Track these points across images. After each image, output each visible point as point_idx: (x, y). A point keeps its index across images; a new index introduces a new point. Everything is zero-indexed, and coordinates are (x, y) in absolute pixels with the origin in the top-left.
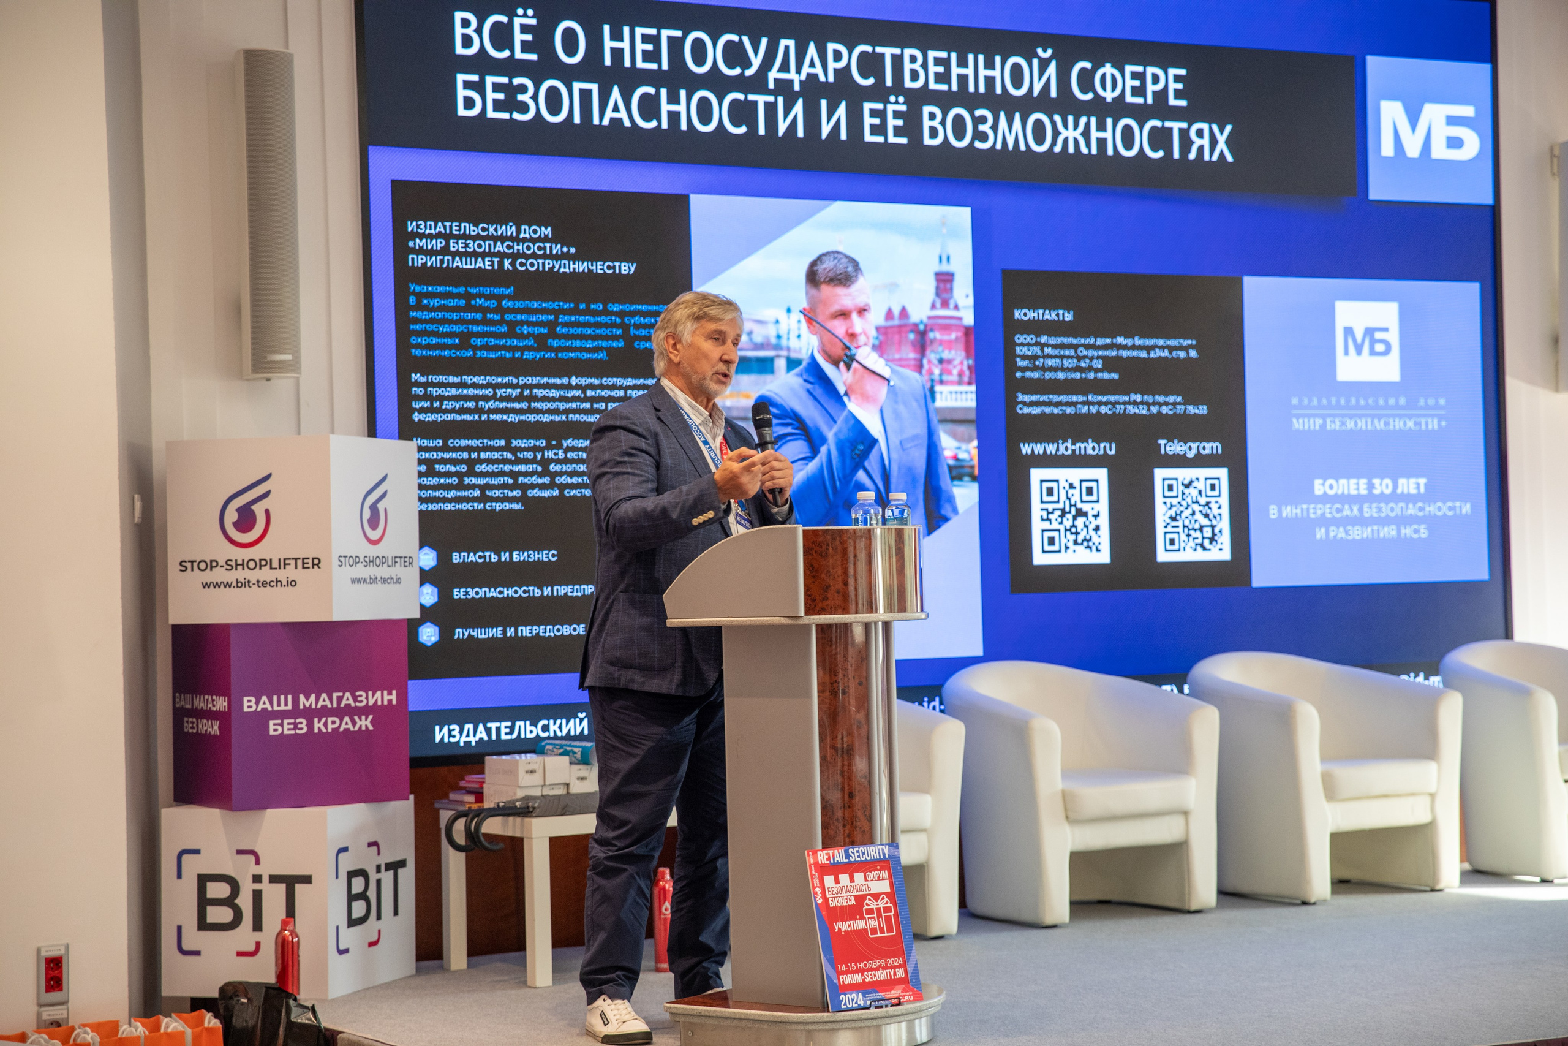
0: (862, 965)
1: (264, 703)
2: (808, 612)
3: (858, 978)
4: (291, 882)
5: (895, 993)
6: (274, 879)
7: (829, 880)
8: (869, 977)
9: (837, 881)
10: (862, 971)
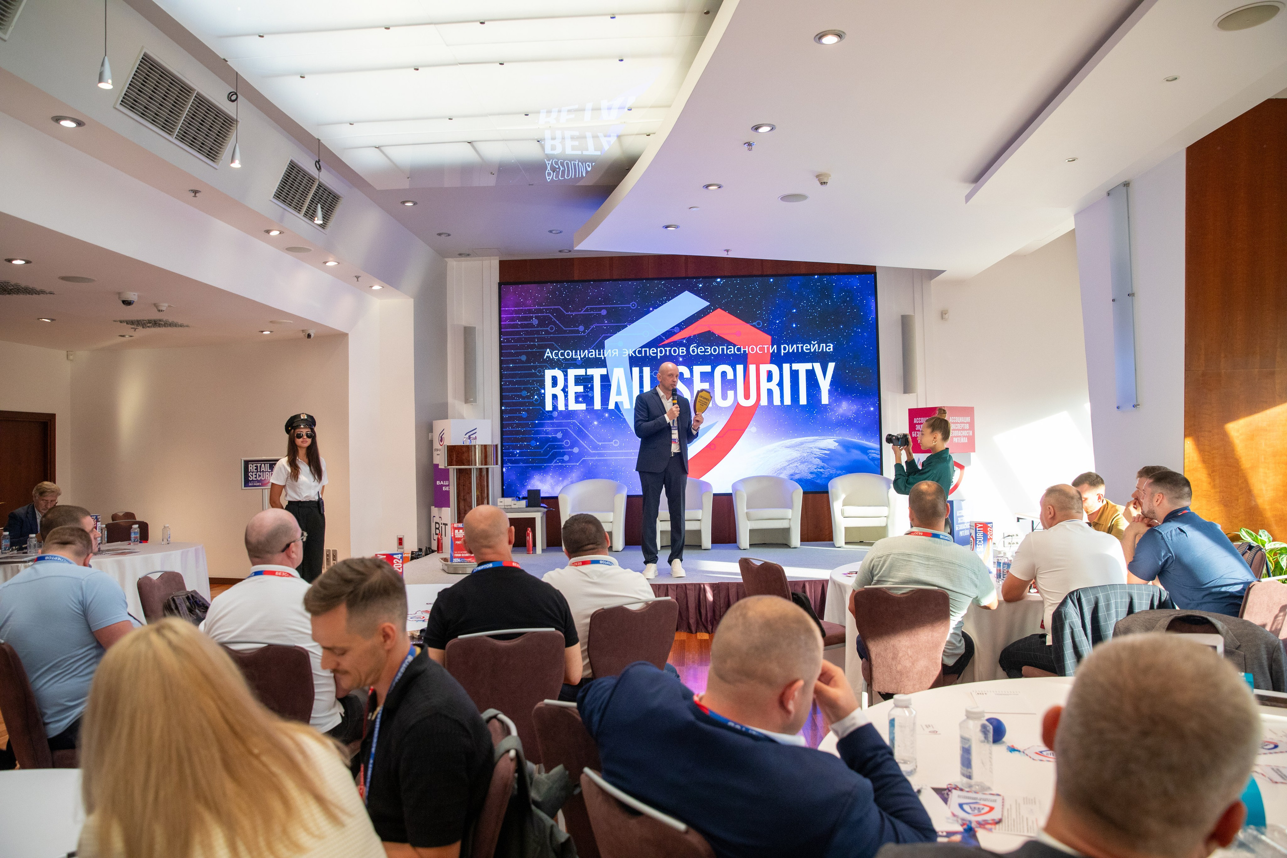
0: (461, 552)
1: (442, 483)
2: (448, 466)
3: (460, 555)
4: (446, 525)
5: (469, 560)
6: (444, 524)
7: (456, 531)
8: (463, 555)
9: (459, 531)
10: (461, 554)
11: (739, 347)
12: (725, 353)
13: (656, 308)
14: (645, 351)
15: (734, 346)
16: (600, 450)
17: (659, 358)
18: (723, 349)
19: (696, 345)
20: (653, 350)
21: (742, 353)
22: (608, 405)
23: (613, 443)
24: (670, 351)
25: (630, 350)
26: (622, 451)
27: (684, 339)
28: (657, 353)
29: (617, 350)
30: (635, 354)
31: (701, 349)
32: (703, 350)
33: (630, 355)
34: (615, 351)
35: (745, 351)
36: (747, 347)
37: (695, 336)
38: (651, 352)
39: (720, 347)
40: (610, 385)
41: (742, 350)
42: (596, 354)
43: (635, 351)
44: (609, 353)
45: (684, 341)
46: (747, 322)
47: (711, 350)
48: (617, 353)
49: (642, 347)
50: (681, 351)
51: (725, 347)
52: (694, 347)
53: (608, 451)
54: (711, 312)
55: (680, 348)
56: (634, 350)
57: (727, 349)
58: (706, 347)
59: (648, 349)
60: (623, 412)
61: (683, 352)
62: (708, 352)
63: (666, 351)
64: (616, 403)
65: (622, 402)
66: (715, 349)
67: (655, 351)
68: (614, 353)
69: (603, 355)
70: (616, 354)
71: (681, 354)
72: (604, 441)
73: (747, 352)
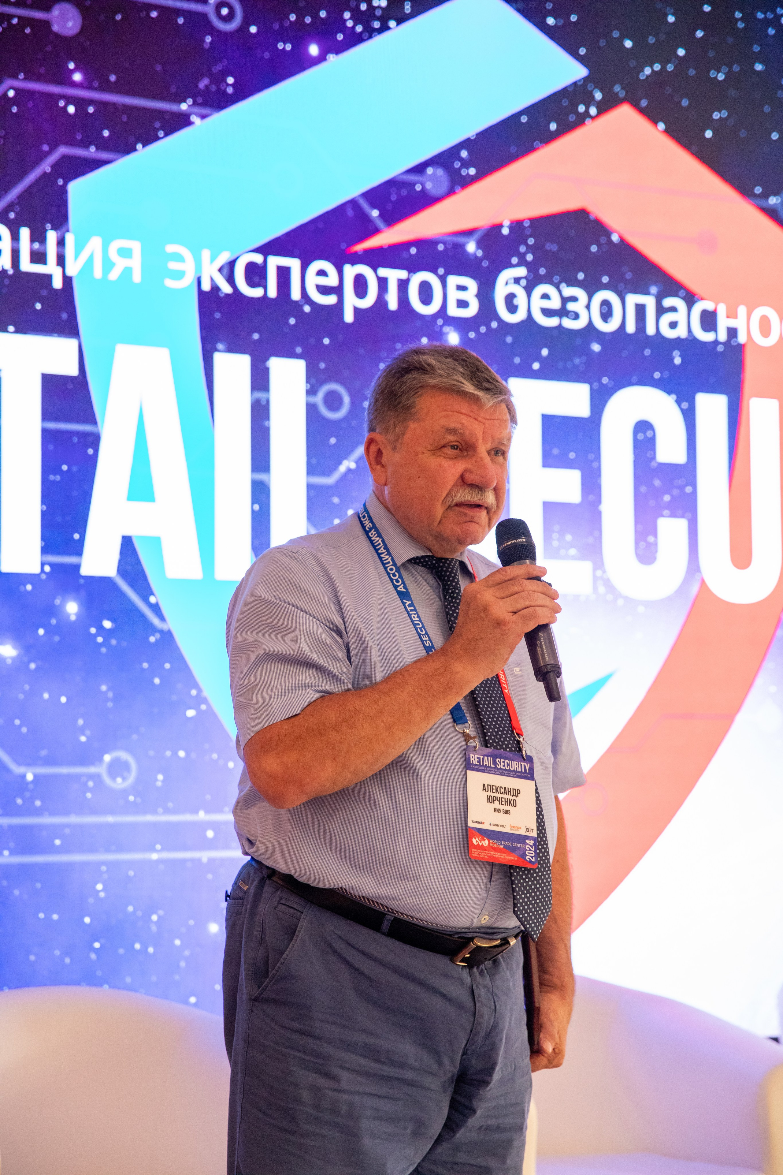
11: (709, 305)
12: (651, 330)
13: (340, 49)
14: (284, 273)
15: (691, 299)
16: (28, 810)
17: (349, 317)
18: (641, 309)
19: (521, 271)
20: (322, 273)
21: (722, 336)
22: (78, 549)
23: (101, 770)
24: (403, 285)
25: (206, 254)
26: (149, 818)
27: (469, 233)
28: (338, 290)
29: (136, 246)
30: (231, 280)
31: (545, 296)
32: (555, 303)
33: (206, 287)
34: (125, 253)
35: (732, 332)
36: (742, 310)
37: (517, 225)
38: (312, 280)
39: (632, 299)
40: (94, 440)
41: (723, 323)
42: (15, 254)
43: (232, 264)
44: (90, 260)
45: (471, 247)
46: (746, 192)
47: (588, 307)
48: (136, 263)
49: (266, 249)
50: (453, 295)
51: (649, 302)
52: (517, 281)
53: (74, 819)
54: (593, 118)
55: (453, 280)
56: (224, 258)
57: (661, 311)
58: (568, 291)
59: (294, 264)
60: (158, 597)
61: (462, 304)
62: (576, 316)
63: (383, 283)
64: (127, 543)
65: (156, 542)
66: (606, 303)
67: (332, 280)
68: (121, 264)
69: (61, 261)
70: (128, 271)
71: (453, 311)
72: (50, 761)
73: (742, 338)
